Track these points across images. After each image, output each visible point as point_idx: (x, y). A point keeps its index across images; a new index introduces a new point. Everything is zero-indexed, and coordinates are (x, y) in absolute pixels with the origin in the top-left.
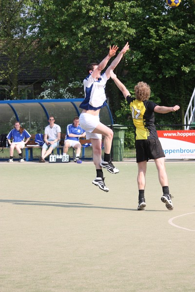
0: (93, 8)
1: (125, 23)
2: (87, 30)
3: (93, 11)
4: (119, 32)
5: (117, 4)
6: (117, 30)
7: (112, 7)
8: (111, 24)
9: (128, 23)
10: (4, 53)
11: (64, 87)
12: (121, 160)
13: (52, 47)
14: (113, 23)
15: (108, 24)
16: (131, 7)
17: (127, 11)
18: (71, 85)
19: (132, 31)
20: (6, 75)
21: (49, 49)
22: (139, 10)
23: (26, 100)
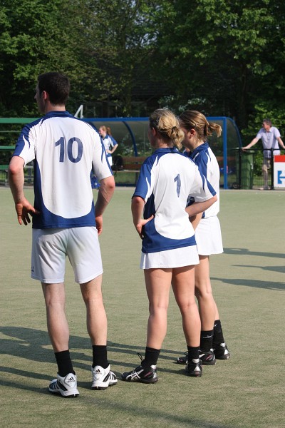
0: (218, 15)
1: (254, 32)
2: (213, 39)
3: (219, 18)
4: (248, 43)
5: (246, 12)
6: (246, 40)
7: (240, 14)
8: (238, 33)
9: (258, 32)
10: (116, 64)
11: (183, 105)
12: (251, 188)
13: (171, 58)
14: (241, 32)
15: (235, 33)
16: (262, 15)
17: (257, 19)
18: (190, 102)
19: (263, 42)
20: (118, 89)
21: (167, 61)
22: (270, 19)
23: (139, 118)
